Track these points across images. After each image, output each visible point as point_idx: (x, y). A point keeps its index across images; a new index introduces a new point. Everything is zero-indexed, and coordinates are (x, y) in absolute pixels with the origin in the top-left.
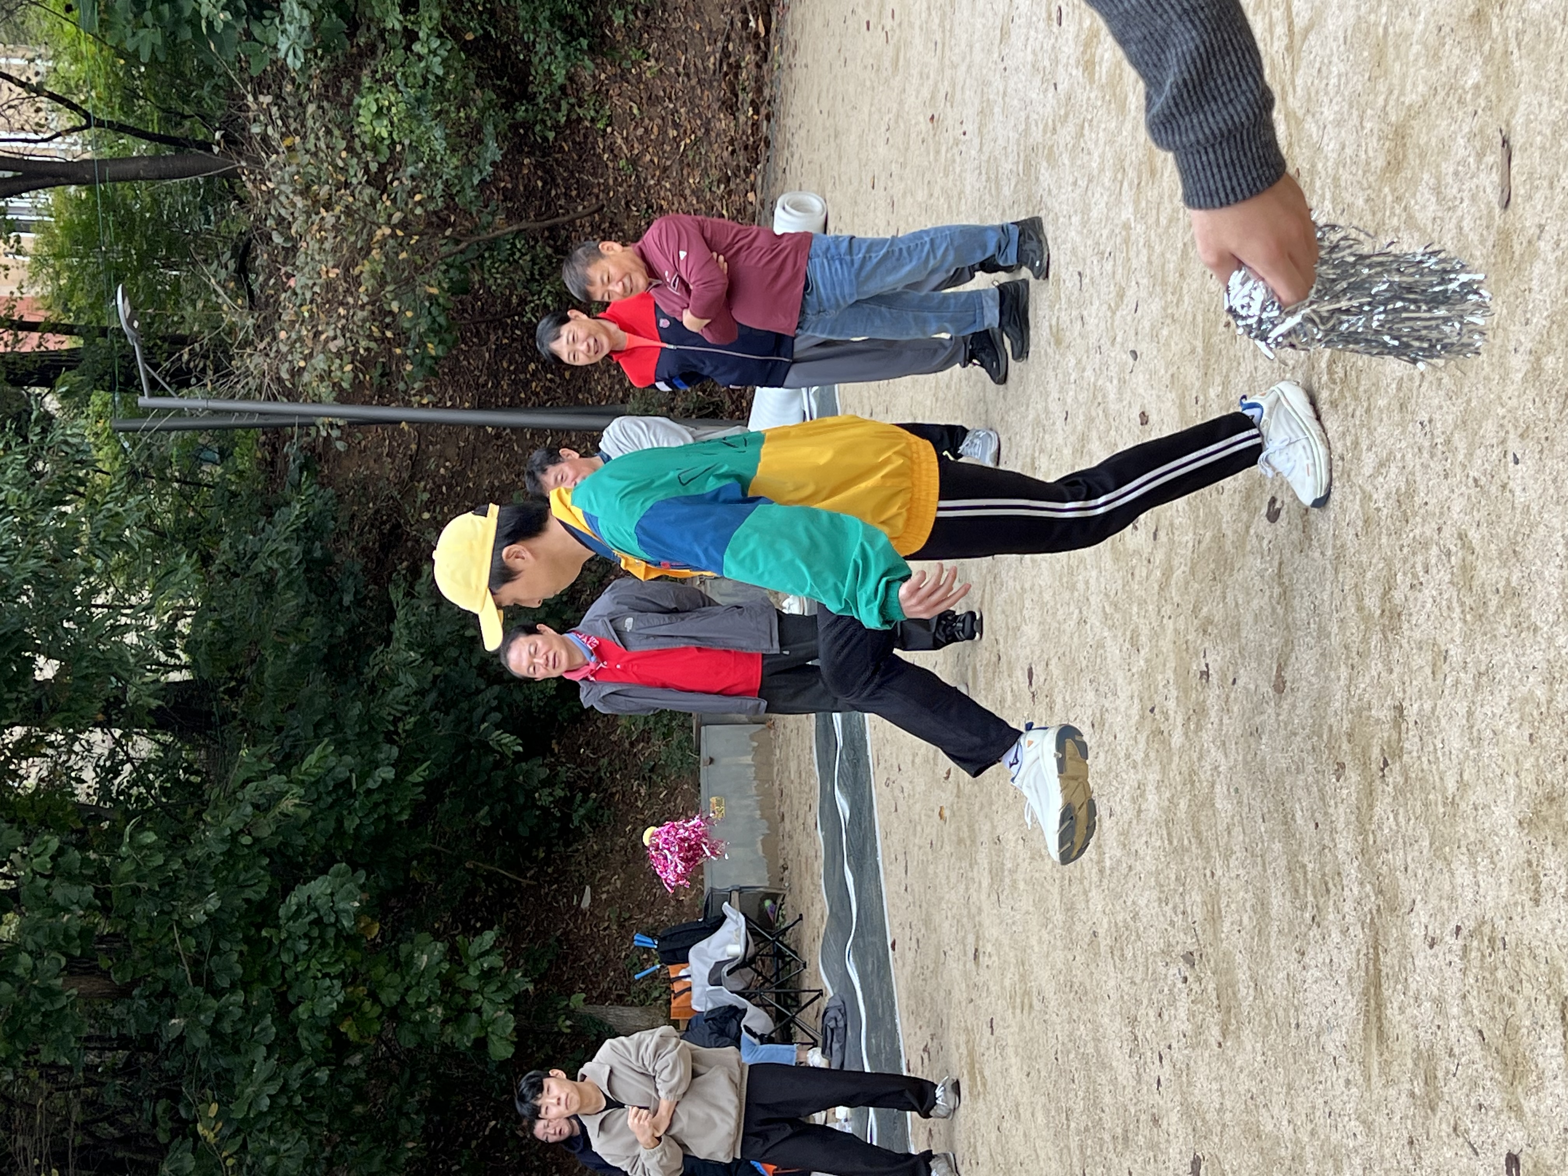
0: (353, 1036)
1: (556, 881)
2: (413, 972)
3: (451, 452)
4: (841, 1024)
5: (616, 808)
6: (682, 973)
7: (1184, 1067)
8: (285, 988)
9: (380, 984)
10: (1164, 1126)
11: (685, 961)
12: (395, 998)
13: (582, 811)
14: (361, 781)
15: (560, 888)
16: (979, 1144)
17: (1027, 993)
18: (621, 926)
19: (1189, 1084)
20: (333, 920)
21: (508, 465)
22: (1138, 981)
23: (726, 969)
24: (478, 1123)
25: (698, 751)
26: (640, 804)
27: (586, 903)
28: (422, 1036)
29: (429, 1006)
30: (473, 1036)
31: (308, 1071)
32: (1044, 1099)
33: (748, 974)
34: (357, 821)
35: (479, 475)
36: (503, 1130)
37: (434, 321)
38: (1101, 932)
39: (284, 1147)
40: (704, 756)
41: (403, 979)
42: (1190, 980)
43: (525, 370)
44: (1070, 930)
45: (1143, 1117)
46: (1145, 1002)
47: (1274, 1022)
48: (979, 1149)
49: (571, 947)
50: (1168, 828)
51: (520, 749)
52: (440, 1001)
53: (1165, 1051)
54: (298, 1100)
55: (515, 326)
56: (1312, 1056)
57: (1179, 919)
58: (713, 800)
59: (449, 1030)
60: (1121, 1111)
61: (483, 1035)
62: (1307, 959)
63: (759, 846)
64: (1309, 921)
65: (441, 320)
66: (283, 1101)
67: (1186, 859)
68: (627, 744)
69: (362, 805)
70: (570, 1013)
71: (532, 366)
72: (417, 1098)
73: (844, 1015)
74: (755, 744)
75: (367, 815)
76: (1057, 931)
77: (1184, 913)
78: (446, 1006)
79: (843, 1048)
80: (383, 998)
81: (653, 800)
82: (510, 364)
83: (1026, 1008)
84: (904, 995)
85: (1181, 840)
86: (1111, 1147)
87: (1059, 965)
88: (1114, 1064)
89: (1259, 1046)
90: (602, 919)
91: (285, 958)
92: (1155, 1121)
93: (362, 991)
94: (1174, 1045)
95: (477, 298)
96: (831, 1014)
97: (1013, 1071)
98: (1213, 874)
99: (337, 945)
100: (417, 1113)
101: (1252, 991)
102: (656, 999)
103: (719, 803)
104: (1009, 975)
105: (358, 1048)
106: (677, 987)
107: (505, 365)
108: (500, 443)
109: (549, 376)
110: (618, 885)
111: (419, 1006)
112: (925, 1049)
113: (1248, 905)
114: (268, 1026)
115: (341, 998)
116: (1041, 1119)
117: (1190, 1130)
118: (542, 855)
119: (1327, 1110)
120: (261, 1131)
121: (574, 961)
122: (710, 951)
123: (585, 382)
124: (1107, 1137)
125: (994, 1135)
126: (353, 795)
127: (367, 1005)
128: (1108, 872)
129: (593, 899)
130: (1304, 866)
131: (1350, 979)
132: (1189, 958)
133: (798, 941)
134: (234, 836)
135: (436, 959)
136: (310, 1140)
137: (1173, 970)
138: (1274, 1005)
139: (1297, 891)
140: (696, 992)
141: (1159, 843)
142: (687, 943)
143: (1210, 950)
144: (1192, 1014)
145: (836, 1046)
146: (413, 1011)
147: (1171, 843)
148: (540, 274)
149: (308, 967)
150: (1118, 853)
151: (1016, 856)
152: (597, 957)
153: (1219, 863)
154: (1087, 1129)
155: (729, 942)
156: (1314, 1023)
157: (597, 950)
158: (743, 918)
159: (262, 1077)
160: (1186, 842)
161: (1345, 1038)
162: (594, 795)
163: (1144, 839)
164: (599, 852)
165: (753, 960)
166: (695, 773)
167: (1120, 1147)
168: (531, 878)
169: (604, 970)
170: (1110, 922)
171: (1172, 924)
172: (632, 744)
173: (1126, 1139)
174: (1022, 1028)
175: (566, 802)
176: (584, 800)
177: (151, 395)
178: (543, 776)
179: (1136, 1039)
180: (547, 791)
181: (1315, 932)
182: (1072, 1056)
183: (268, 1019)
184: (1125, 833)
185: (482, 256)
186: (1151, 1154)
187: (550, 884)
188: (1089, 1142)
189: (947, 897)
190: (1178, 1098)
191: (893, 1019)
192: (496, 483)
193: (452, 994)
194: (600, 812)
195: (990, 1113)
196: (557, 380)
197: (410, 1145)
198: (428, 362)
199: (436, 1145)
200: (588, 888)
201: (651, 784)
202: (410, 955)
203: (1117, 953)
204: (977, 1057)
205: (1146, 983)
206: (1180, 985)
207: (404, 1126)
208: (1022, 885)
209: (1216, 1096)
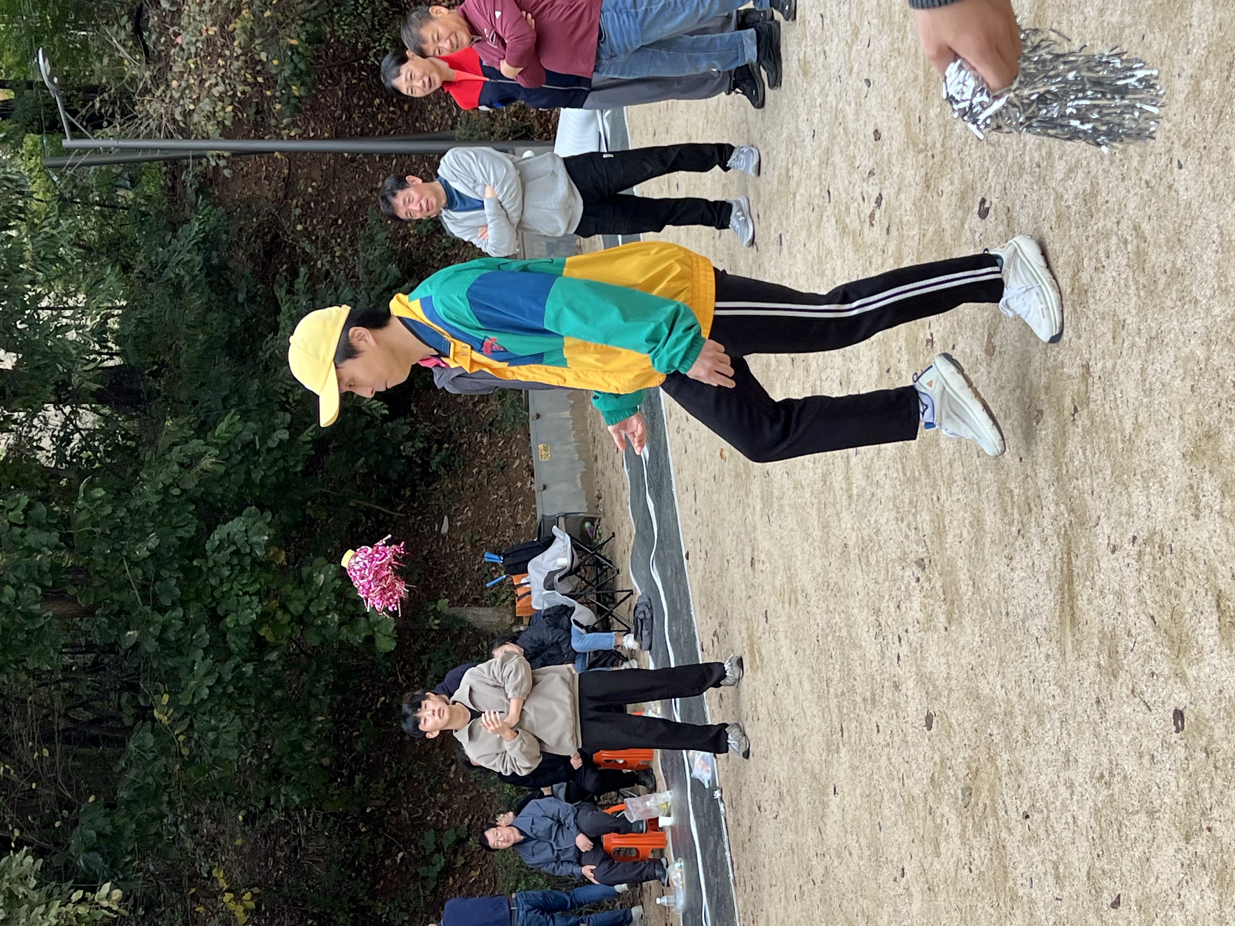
0: (270, 638)
1: (421, 513)
2: (313, 588)
3: (316, 174)
4: (648, 616)
5: (465, 454)
6: (523, 581)
7: (918, 646)
8: (214, 605)
9: (288, 598)
10: (904, 691)
11: (526, 571)
12: (301, 608)
13: (438, 459)
14: (263, 441)
15: (424, 518)
16: (759, 705)
17: (793, 591)
18: (473, 546)
19: (923, 659)
20: (248, 550)
21: (362, 183)
22: (880, 580)
23: (557, 577)
24: (372, 699)
25: (527, 409)
26: (483, 451)
27: (445, 529)
28: (324, 636)
29: (328, 613)
30: (363, 635)
31: (237, 667)
32: (809, 671)
33: (575, 580)
34: (262, 473)
35: (339, 193)
36: (390, 704)
37: (296, 66)
38: (851, 544)
39: (222, 725)
40: (532, 412)
41: (306, 594)
42: (922, 580)
43: (371, 105)
44: (826, 543)
45: (887, 684)
46: (887, 597)
47: (989, 611)
48: (759, 709)
49: (435, 563)
50: (902, 463)
51: (387, 412)
52: (335, 609)
53: (903, 635)
54: (231, 689)
55: (362, 68)
56: (1020, 637)
57: (912, 534)
58: (541, 446)
59: (344, 630)
60: (869, 680)
61: (371, 633)
62: (1014, 563)
63: (579, 481)
64: (1016, 534)
65: (302, 66)
66: (220, 690)
67: (917, 487)
68: (470, 405)
69: (264, 460)
70: (438, 614)
71: (377, 101)
72: (323, 683)
73: (651, 609)
74: (572, 402)
75: (269, 468)
76: (816, 544)
77: (916, 529)
78: (341, 612)
79: (650, 634)
80: (292, 608)
81: (493, 448)
82: (360, 100)
83: (793, 603)
84: (697, 593)
85: (913, 472)
86: (862, 706)
87: (818, 569)
88: (863, 644)
89: (977, 630)
90: (458, 541)
91: (213, 581)
92: (896, 686)
93: (275, 603)
94: (910, 629)
95: (329, 46)
96: (640, 609)
97: (784, 650)
98: (938, 499)
99: (252, 570)
100: (324, 695)
101: (970, 588)
102: (503, 601)
103: (545, 449)
104: (779, 578)
105: (274, 648)
106: (520, 592)
107: (355, 101)
108: (355, 165)
109: (391, 109)
110: (470, 514)
111: (320, 614)
112: (715, 634)
113: (967, 521)
114: (204, 635)
115: (259, 610)
116: (807, 686)
117: (924, 693)
118: (408, 494)
119: (1032, 677)
120: (204, 714)
121: (439, 574)
122: (544, 563)
123: (421, 112)
124: (859, 699)
125: (770, 698)
126: (257, 453)
127: (279, 613)
128: (855, 498)
129: (450, 525)
130: (1011, 491)
131: (1048, 578)
132: (920, 563)
133: (612, 553)
134: (166, 489)
135: (330, 578)
136: (242, 719)
137: (908, 572)
138: (989, 598)
139: (1006, 511)
140: (534, 595)
141: (895, 475)
142: (526, 558)
143: (937, 557)
144: (924, 606)
145: (645, 633)
146: (315, 618)
147: (905, 474)
148: (380, 24)
149: (232, 588)
150: (863, 483)
151: (782, 486)
152: (456, 570)
153: (943, 490)
154: (843, 693)
155: (558, 556)
156: (1021, 612)
157: (456, 565)
158: (568, 538)
159: (202, 672)
160: (917, 474)
161: (1045, 623)
162: (446, 445)
163: (883, 472)
164: (453, 489)
165: (578, 569)
166: (526, 426)
167: (869, 707)
168: (401, 512)
169: (462, 579)
170: (857, 536)
171: (907, 537)
172: (475, 405)
173: (873, 700)
174: (790, 618)
175: (426, 451)
176: (439, 450)
177: (73, 137)
178: (406, 433)
179: (880, 625)
180: (410, 444)
181: (1020, 542)
182: (830, 639)
183: (203, 629)
184: (868, 468)
185: (332, 11)
186: (894, 711)
187: (416, 515)
188: (845, 703)
189: (728, 518)
190: (914, 669)
191: (689, 612)
192: (354, 198)
193: (345, 603)
194: (452, 458)
195: (767, 681)
196: (398, 112)
197: (320, 719)
198: (293, 101)
199: (340, 716)
200: (446, 518)
201: (491, 435)
202: (310, 575)
203: (864, 561)
204: (755, 639)
205: (887, 584)
206: (913, 583)
207: (314, 706)
208: (787, 509)
209: (944, 668)
